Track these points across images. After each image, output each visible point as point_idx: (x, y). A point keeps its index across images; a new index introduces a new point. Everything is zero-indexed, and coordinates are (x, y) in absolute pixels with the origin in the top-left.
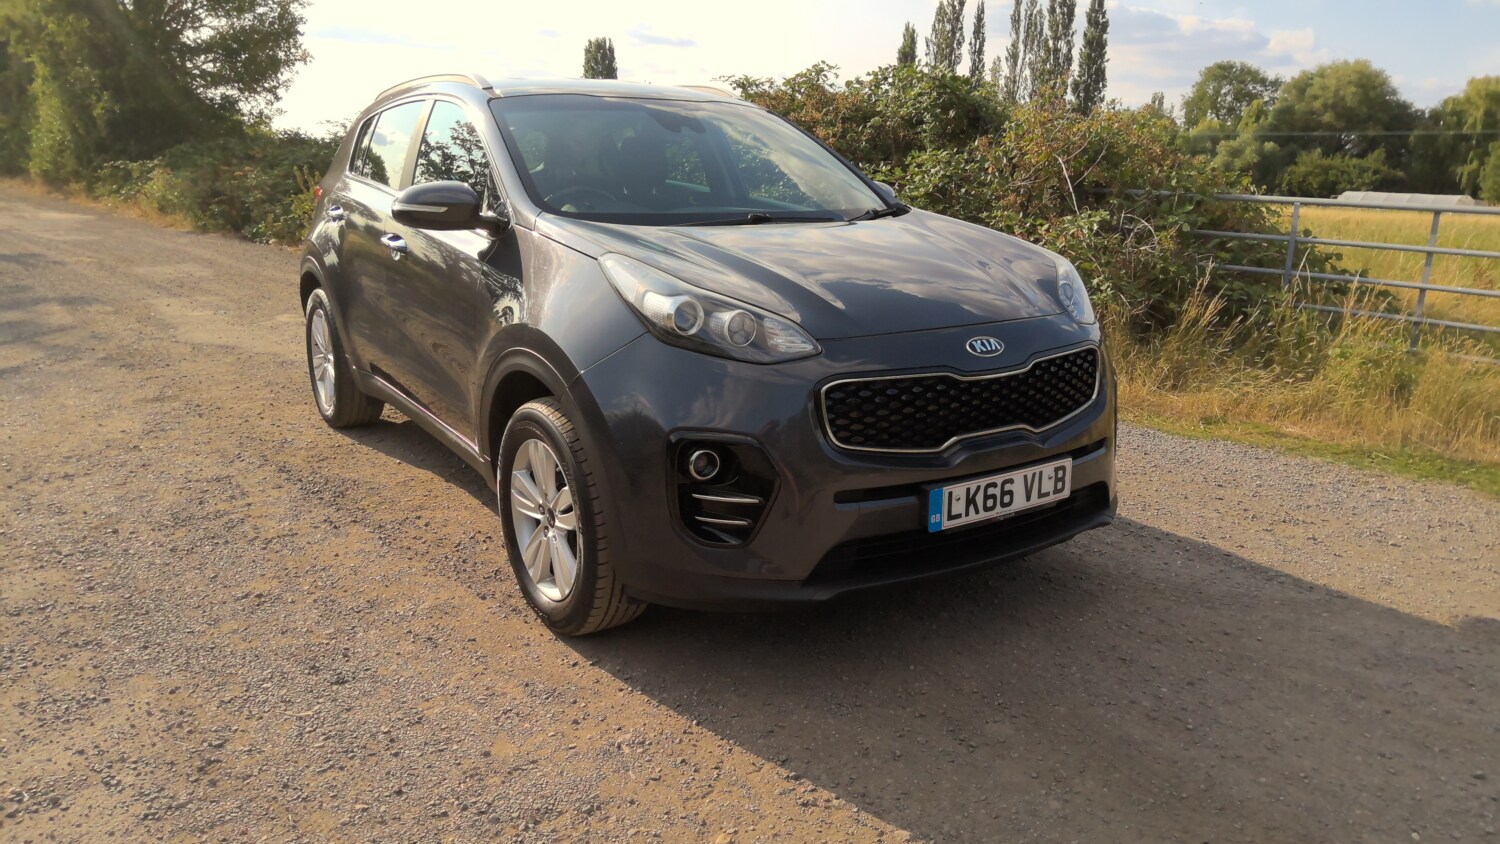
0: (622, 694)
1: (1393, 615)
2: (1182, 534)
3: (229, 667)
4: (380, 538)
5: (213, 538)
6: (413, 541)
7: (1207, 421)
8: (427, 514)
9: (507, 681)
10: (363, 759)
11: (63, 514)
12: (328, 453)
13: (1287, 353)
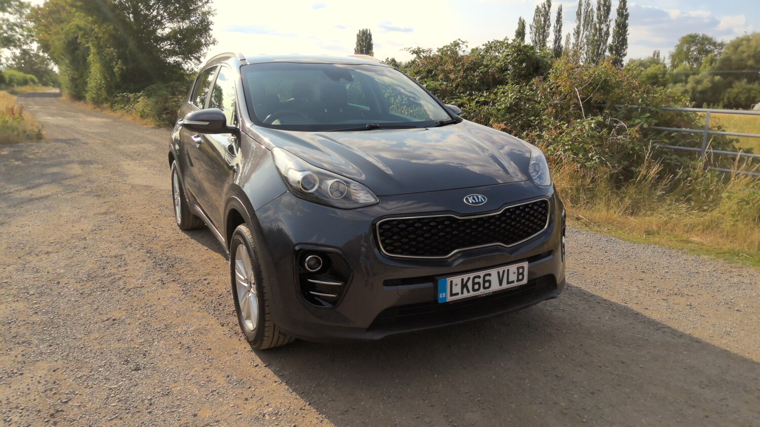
0: (275, 384)
1: (726, 354)
2: (613, 300)
3: (87, 358)
4: (183, 290)
5: (103, 287)
6: (198, 292)
7: (649, 233)
8: (210, 278)
9: (219, 374)
10: (133, 414)
11: (38, 272)
12: (174, 243)
13: (699, 194)
